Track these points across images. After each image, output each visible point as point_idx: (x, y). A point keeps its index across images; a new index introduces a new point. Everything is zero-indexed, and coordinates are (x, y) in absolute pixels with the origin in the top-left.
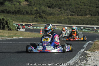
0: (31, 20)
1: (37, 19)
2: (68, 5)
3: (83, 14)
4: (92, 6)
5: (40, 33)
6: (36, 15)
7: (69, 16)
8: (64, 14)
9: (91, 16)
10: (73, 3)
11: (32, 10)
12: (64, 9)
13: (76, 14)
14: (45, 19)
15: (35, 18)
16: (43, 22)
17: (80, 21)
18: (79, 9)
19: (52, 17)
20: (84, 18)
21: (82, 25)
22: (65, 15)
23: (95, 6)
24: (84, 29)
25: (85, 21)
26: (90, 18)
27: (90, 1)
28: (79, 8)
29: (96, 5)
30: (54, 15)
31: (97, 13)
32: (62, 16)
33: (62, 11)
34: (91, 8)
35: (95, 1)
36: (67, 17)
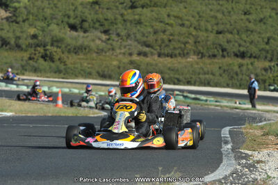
0: (17, 65)
1: (36, 65)
2: (131, 22)
3: (177, 52)
4: (204, 28)
5: (56, 105)
6: (33, 52)
7: (135, 58)
8: (118, 51)
9: (202, 58)
10: (146, 16)
11: (21, 34)
12: (118, 35)
13: (156, 50)
14: (61, 62)
15: (30, 59)
16: (55, 72)
17: (169, 72)
18: (165, 36)
19: (83, 59)
20: (179, 63)
21: (174, 84)
22: (120, 53)
23: (213, 29)
24: (182, 97)
25: (182, 74)
26: (197, 63)
27: (198, 13)
28: (164, 32)
29: (217, 24)
30: (89, 52)
31: (218, 51)
32: (113, 57)
33: (113, 40)
34: (202, 35)
35: (212, 13)
36: (130, 58)
